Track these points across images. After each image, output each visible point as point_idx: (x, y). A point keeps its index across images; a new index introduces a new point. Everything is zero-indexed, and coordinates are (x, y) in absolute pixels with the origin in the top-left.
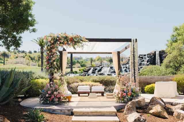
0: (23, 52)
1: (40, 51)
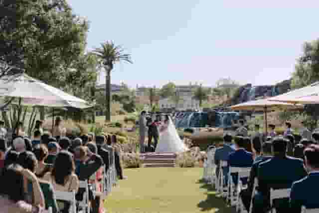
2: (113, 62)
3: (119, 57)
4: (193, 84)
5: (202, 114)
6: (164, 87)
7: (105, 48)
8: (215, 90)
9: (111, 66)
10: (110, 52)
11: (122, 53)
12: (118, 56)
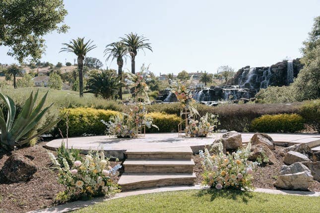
0: (47, 65)
1: (77, 63)
2: (137, 50)
3: (142, 46)
4: (199, 72)
5: (210, 90)
6: (179, 74)
7: (129, 38)
8: (215, 76)
9: (136, 53)
10: (135, 41)
11: (145, 42)
12: (141, 44)
